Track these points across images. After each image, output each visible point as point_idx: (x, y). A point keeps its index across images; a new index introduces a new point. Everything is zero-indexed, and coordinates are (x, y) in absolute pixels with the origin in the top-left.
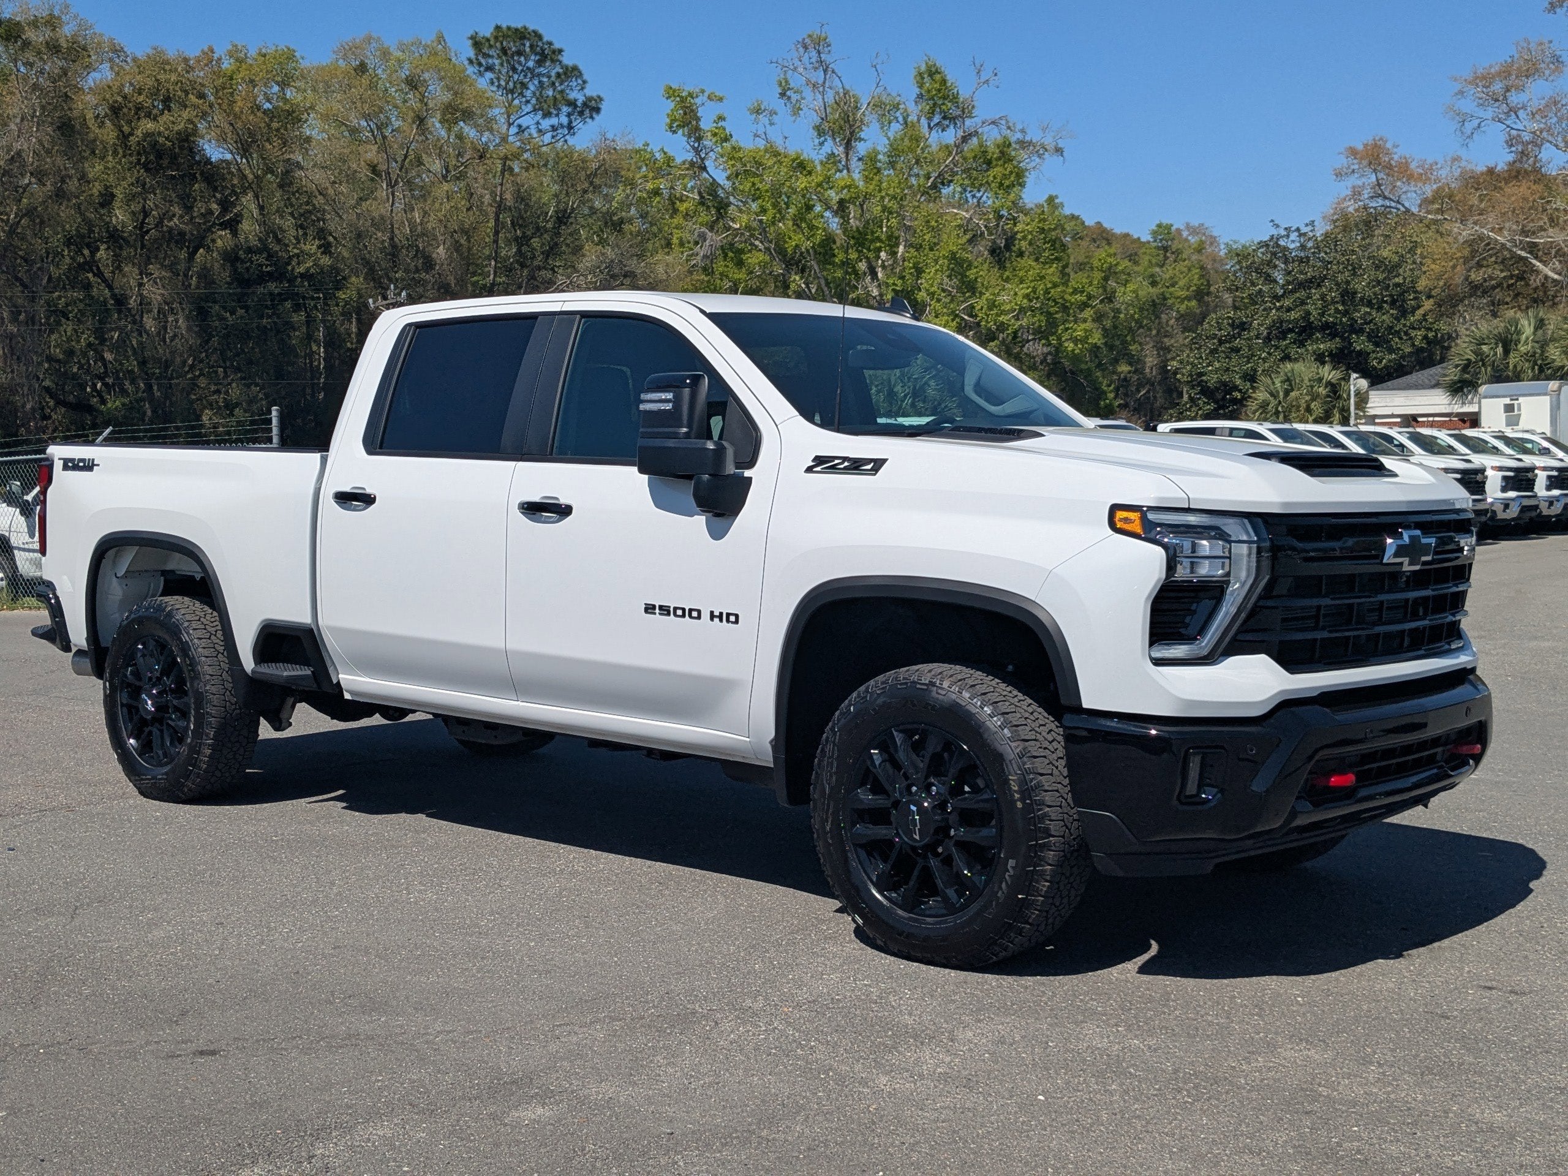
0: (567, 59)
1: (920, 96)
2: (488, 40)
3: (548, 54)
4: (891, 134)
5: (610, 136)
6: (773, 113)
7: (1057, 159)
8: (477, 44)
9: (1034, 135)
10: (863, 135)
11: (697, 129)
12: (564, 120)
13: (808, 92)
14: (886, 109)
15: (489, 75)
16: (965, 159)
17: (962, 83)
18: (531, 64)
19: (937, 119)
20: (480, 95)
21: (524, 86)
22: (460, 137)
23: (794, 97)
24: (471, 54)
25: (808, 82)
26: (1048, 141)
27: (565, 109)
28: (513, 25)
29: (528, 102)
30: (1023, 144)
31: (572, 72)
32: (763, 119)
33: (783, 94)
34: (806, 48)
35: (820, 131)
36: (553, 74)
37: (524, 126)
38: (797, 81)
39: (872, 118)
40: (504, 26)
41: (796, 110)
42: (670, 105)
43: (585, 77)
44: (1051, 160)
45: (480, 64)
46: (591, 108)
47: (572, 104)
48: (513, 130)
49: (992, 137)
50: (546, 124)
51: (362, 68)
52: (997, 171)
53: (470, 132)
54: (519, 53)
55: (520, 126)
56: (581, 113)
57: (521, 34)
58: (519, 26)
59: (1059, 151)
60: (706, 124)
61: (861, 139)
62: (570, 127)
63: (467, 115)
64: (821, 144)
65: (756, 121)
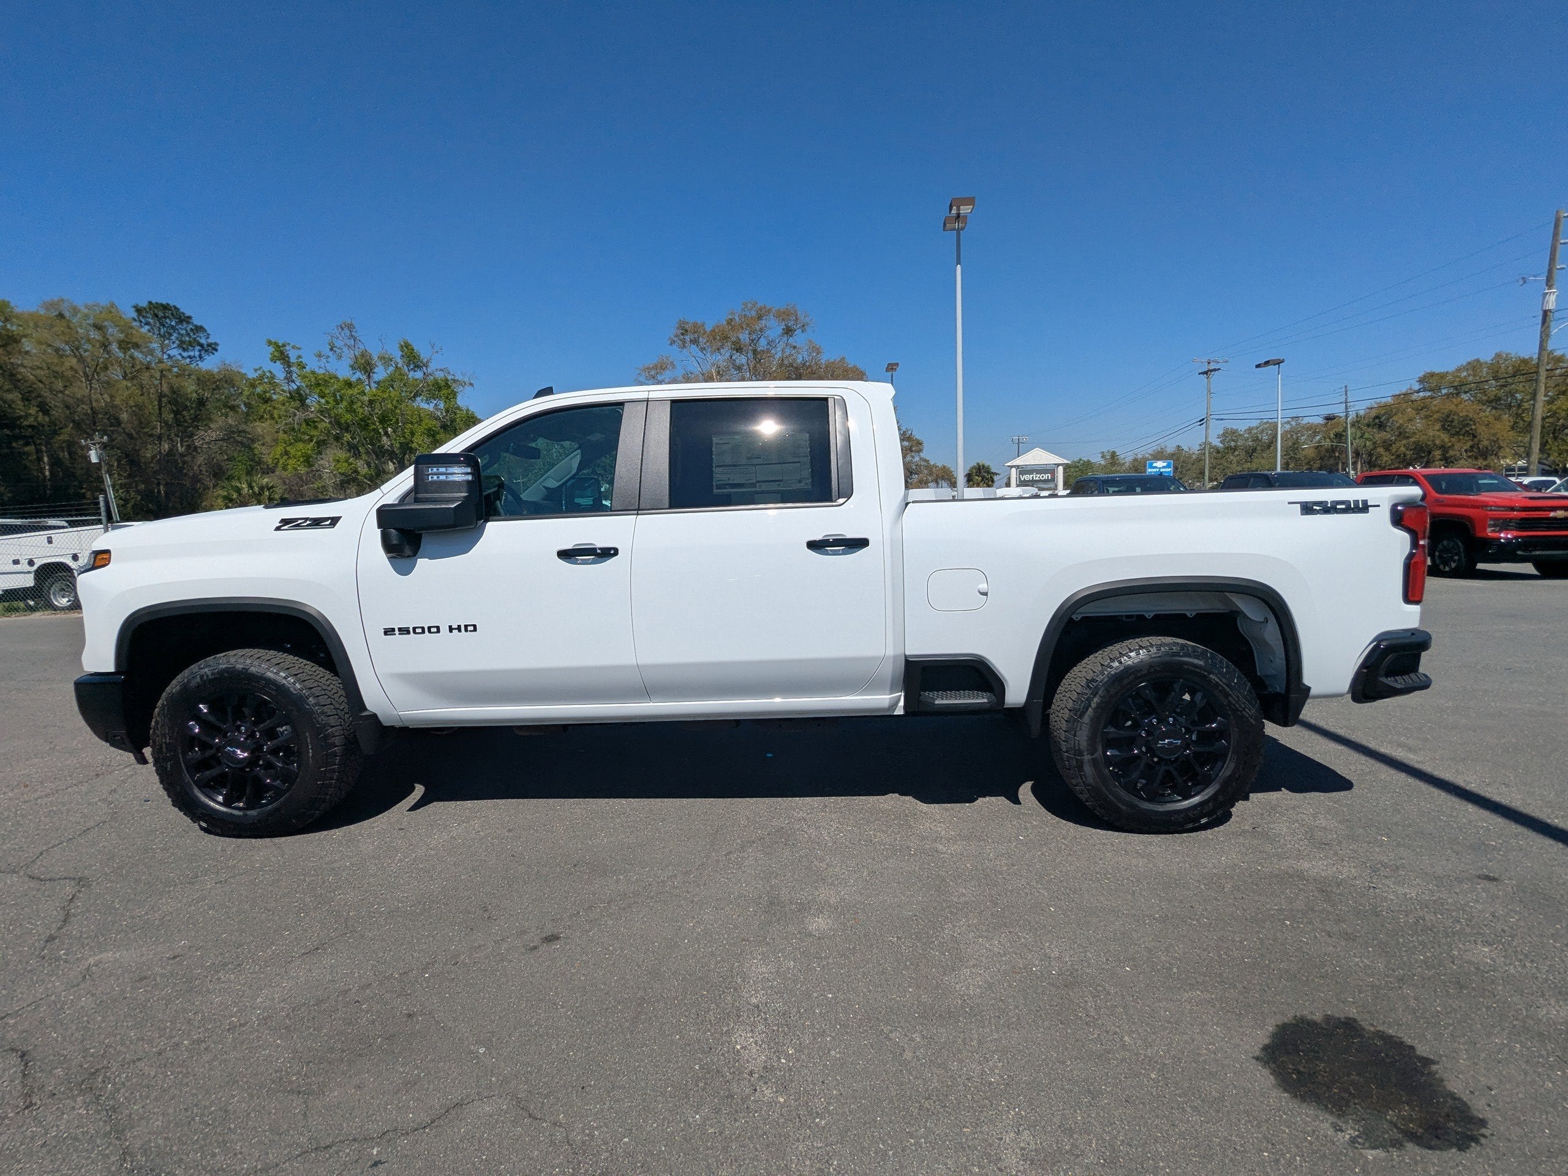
0: (197, 321)
1: (402, 356)
2: (145, 309)
3: (183, 319)
4: (388, 372)
5: (227, 362)
6: (328, 357)
7: (470, 388)
8: (139, 310)
9: (459, 377)
10: (375, 370)
11: (288, 362)
12: (197, 354)
13: (345, 349)
14: (386, 360)
15: (147, 327)
16: (428, 385)
17: (424, 354)
18: (173, 323)
19: (412, 366)
20: (143, 337)
21: (171, 335)
22: (132, 357)
23: (338, 351)
24: (135, 315)
25: (346, 345)
26: (466, 380)
27: (198, 348)
28: (159, 302)
29: (174, 343)
30: (454, 381)
31: (199, 329)
32: (323, 360)
33: (331, 349)
34: (342, 329)
35: (353, 367)
36: (188, 329)
37: (172, 354)
38: (339, 343)
39: (379, 363)
40: (154, 302)
41: (340, 357)
42: (271, 349)
43: (209, 332)
44: (468, 388)
45: (141, 322)
46: (212, 348)
47: (201, 345)
48: (165, 356)
49: (439, 375)
50: (185, 354)
51: (61, 316)
52: (444, 391)
53: (137, 354)
54: (165, 317)
55: (169, 355)
56: (206, 351)
57: (165, 307)
58: (164, 302)
59: (471, 384)
60: (293, 360)
61: (374, 373)
62: (200, 357)
63: (136, 346)
64: (354, 374)
65: (319, 361)
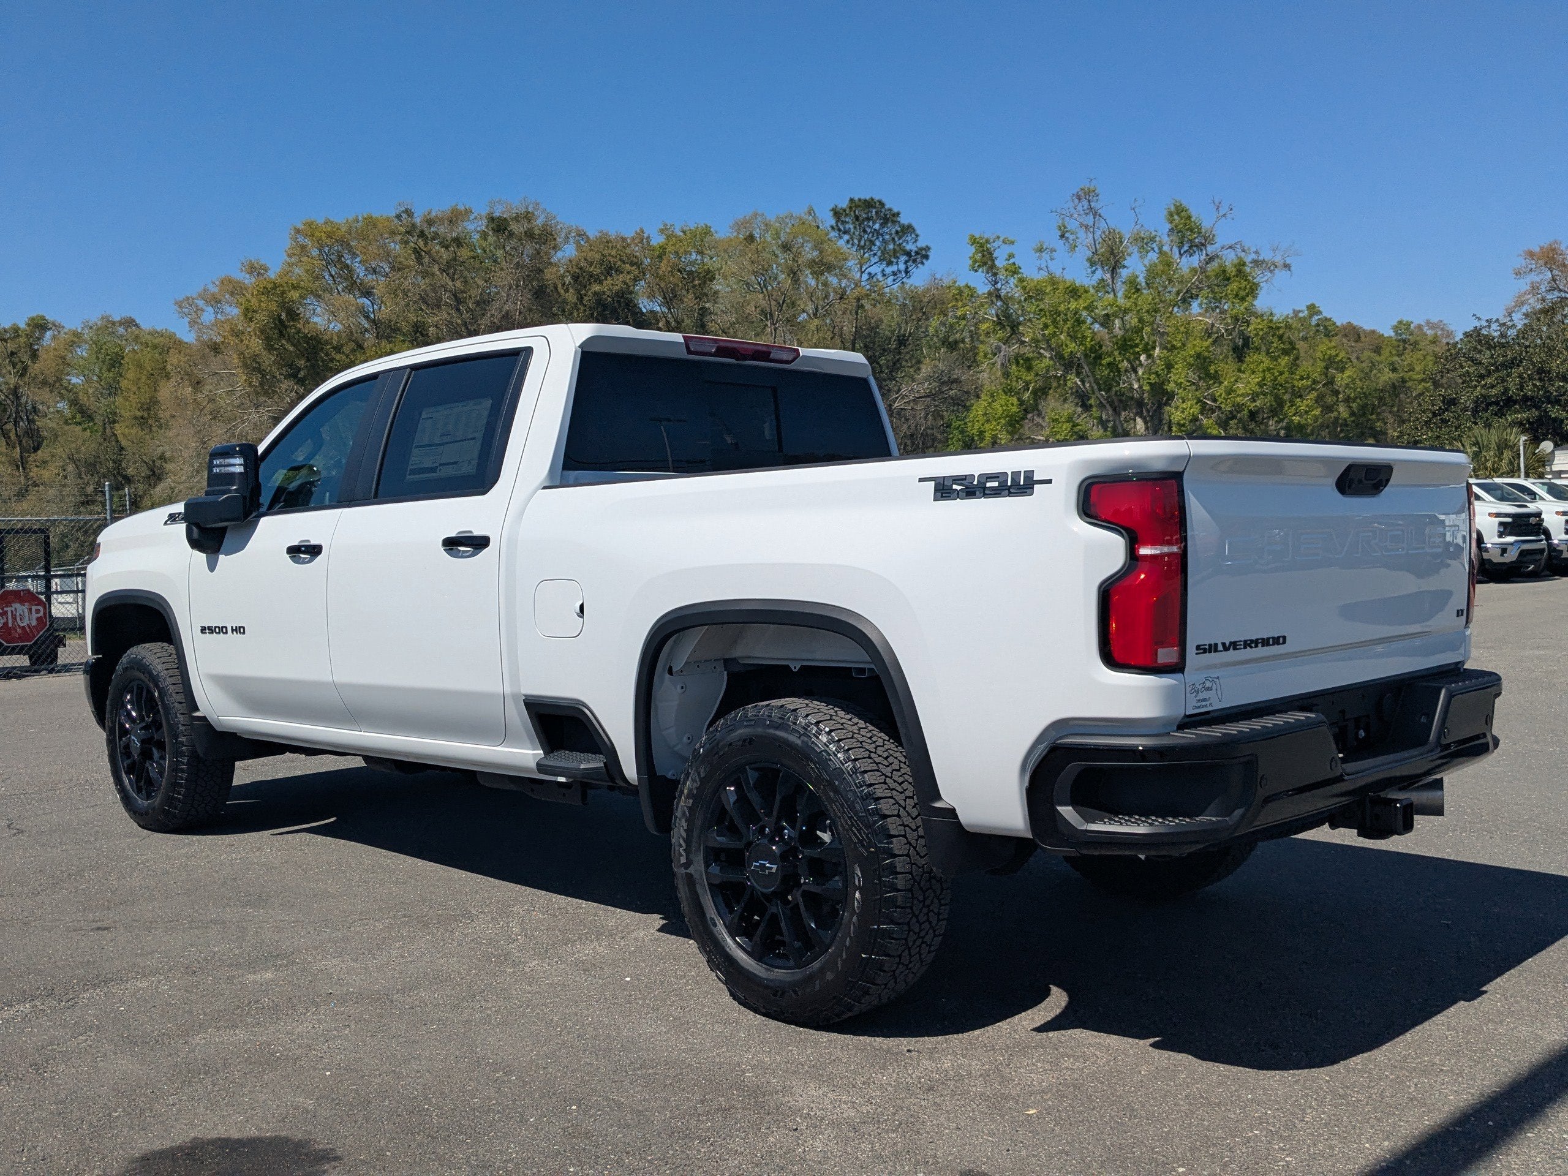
0: (904, 220)
1: (1171, 230)
2: (845, 210)
3: (890, 218)
4: (1146, 262)
5: (938, 276)
6: (1053, 250)
7: (1285, 273)
8: (837, 213)
9: (1266, 255)
10: (1126, 263)
11: (993, 266)
12: (902, 267)
13: (1081, 233)
14: (1144, 242)
15: (846, 237)
16: (1208, 277)
17: (1203, 216)
18: (877, 226)
19: (1186, 248)
20: (837, 252)
21: (872, 243)
22: (826, 284)
23: (1071, 237)
24: (833, 222)
25: (1081, 225)
26: (1278, 259)
27: (903, 258)
28: (863, 198)
29: (875, 254)
30: (1256, 263)
31: (908, 229)
32: (1045, 256)
33: (1062, 236)
34: (1079, 199)
35: (1092, 263)
36: (893, 231)
37: (873, 273)
38: (1072, 225)
39: (1134, 249)
40: (856, 198)
41: (1073, 248)
42: (973, 249)
43: (918, 232)
44: (1281, 274)
45: (839, 230)
46: (922, 255)
47: (908, 254)
48: (865, 277)
49: (1229, 259)
50: (889, 270)
51: (751, 238)
52: (1234, 286)
53: (833, 280)
54: (868, 219)
55: (870, 274)
56: (914, 261)
57: (869, 204)
58: (868, 198)
59: (1287, 266)
60: (1000, 263)
61: (1124, 267)
62: (907, 272)
63: (830, 268)
64: (1093, 272)
65: (1040, 258)
